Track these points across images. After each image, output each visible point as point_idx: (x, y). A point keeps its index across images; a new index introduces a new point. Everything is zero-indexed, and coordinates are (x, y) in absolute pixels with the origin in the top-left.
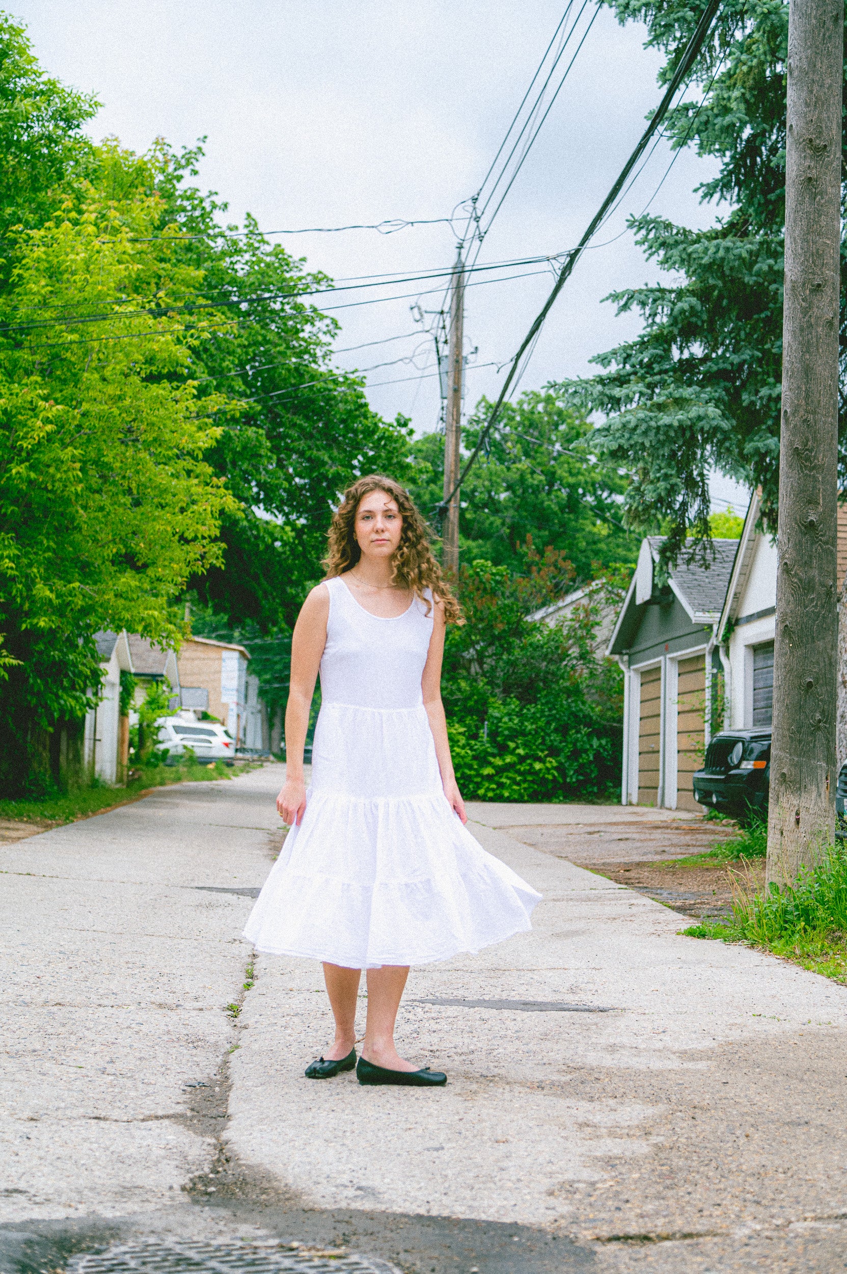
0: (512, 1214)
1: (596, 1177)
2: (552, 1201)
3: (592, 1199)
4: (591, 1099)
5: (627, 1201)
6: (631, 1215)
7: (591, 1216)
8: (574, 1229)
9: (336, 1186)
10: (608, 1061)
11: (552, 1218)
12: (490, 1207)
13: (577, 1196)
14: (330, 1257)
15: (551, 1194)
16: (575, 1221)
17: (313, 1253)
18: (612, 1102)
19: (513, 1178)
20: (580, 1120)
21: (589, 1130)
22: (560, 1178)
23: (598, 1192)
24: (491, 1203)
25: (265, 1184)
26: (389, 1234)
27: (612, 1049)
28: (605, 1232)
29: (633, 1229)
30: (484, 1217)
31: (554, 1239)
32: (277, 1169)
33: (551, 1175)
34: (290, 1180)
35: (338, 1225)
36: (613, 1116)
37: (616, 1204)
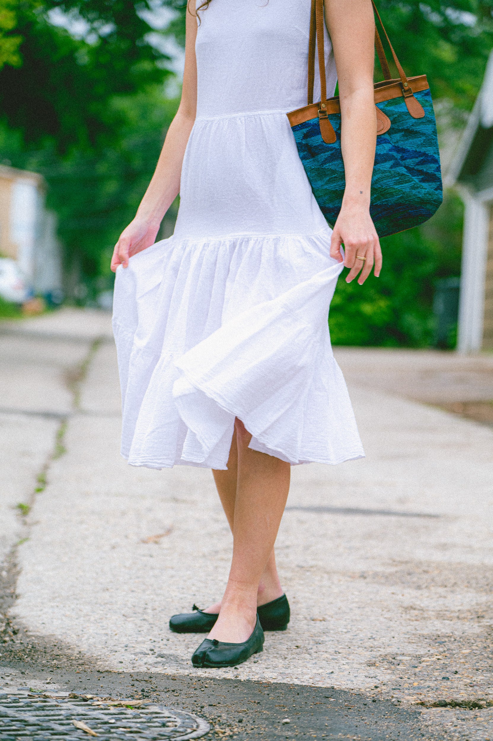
0: (328, 681)
1: (422, 652)
2: (372, 671)
3: (417, 670)
4: (419, 588)
5: (456, 673)
6: (461, 685)
7: (416, 684)
8: (397, 694)
9: (135, 654)
10: (438, 557)
11: (372, 685)
12: (303, 674)
13: (401, 667)
14: (127, 706)
15: (371, 664)
16: (398, 688)
17: (109, 702)
18: (441, 590)
19: (331, 650)
20: (405, 604)
21: (416, 612)
22: (383, 652)
23: (424, 664)
24: (305, 670)
25: (56, 652)
26: (192, 691)
27: (444, 547)
28: (431, 698)
29: (462, 696)
30: (297, 682)
31: (374, 701)
32: (71, 639)
33: (371, 649)
34: (84, 648)
35: (136, 683)
36: (441, 601)
37: (443, 674)
